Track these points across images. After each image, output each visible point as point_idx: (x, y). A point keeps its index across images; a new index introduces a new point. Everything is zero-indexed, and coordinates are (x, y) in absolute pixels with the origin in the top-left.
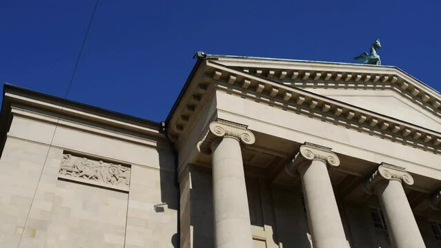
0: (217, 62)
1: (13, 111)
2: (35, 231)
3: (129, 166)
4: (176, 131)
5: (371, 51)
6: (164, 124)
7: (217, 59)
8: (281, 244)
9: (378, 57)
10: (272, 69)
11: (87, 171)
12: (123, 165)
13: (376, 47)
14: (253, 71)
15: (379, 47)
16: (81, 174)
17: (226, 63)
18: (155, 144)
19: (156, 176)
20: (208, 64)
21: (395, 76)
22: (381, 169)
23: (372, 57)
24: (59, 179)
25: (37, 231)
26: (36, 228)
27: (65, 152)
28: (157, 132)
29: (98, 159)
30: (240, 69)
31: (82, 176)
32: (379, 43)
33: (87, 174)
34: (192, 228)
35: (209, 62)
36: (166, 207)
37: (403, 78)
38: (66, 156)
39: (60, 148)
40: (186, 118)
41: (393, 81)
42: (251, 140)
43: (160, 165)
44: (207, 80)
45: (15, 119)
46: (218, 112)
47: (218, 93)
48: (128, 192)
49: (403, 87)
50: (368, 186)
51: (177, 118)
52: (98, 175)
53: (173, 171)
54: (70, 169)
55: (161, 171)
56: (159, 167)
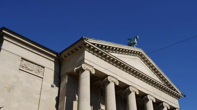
0: (87, 40)
1: (4, 38)
2: (10, 89)
3: (44, 67)
4: (63, 57)
5: (134, 39)
6: (59, 54)
7: (88, 39)
8: (92, 106)
9: (136, 42)
10: (104, 45)
11: (29, 68)
12: (42, 67)
13: (137, 38)
14: (98, 45)
15: (137, 39)
16: (27, 68)
17: (90, 41)
18: (54, 60)
19: (52, 73)
20: (85, 41)
21: (141, 52)
22: (130, 87)
23: (134, 42)
24: (19, 69)
25: (11, 90)
26: (11, 88)
27: (22, 58)
28: (56, 56)
29: (33, 63)
30: (94, 44)
31: (27, 69)
32: (138, 37)
33: (29, 69)
34: (66, 97)
35: (86, 40)
36: (55, 85)
37: (143, 53)
38: (22, 60)
39: (20, 56)
40: (69, 54)
41: (140, 54)
42: (94, 72)
43: (55, 69)
44: (83, 46)
45: (4, 41)
46: (85, 60)
47: (86, 52)
48: (42, 78)
49: (142, 57)
50: (124, 92)
51: (65, 53)
52: (33, 69)
53: (58, 71)
54: (23, 66)
55: (54, 71)
56: (54, 70)
